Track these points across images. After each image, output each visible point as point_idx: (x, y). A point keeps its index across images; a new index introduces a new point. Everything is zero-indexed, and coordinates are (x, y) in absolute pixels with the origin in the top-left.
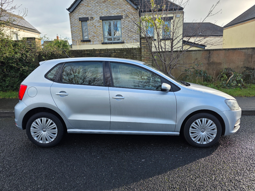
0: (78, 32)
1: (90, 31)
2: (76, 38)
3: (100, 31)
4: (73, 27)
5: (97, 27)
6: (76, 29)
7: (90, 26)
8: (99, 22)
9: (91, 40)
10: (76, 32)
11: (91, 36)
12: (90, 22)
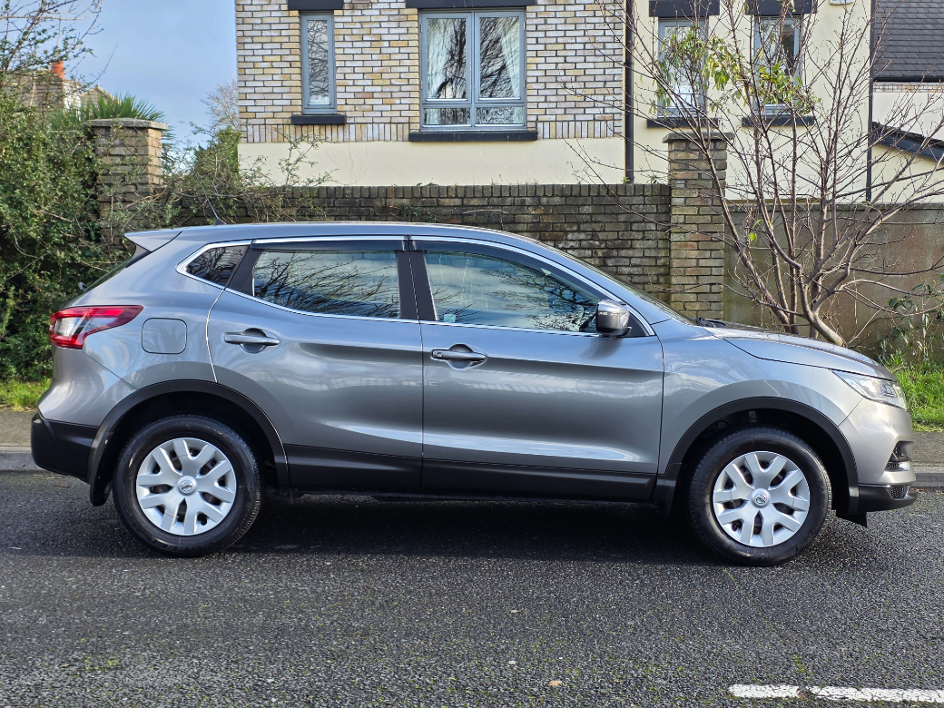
0: (279, 71)
1: (348, 64)
2: (265, 103)
3: (406, 69)
4: (249, 40)
5: (386, 44)
6: (269, 52)
7: (347, 38)
8: (399, 19)
9: (348, 114)
10: (266, 71)
11: (352, 96)
12: (349, 19)
